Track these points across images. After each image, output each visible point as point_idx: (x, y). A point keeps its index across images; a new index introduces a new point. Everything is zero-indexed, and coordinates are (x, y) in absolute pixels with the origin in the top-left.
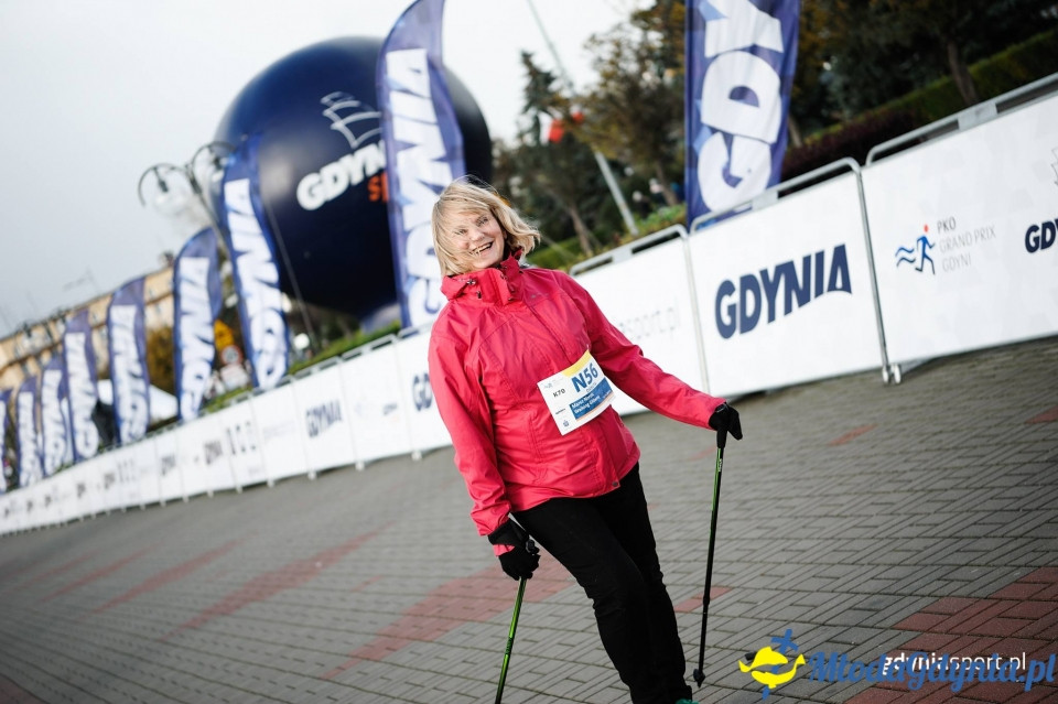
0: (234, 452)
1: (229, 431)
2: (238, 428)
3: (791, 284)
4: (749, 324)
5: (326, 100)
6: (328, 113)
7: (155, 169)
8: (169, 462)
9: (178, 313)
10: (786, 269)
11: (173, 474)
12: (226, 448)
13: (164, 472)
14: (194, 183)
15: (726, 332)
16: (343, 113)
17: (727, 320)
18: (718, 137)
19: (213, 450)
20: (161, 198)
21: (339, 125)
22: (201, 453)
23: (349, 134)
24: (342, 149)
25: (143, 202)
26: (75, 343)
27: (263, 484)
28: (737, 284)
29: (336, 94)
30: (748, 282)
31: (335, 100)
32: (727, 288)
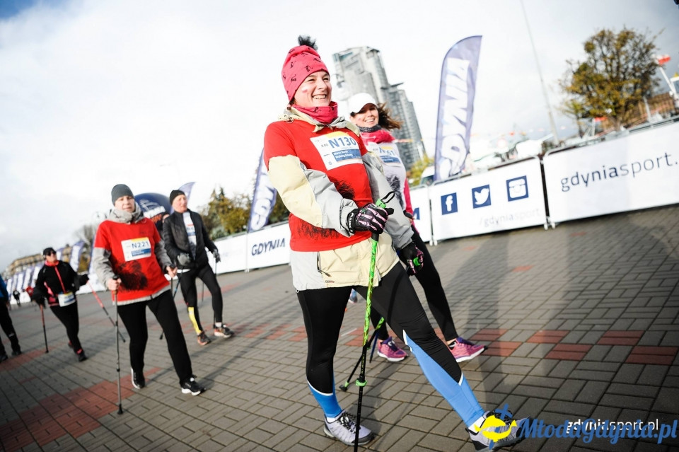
3: (271, 245)
4: (259, 253)
10: (271, 242)
15: (253, 254)
17: (254, 252)
18: (257, 216)
28: (258, 245)
30: (261, 245)
32: (255, 245)
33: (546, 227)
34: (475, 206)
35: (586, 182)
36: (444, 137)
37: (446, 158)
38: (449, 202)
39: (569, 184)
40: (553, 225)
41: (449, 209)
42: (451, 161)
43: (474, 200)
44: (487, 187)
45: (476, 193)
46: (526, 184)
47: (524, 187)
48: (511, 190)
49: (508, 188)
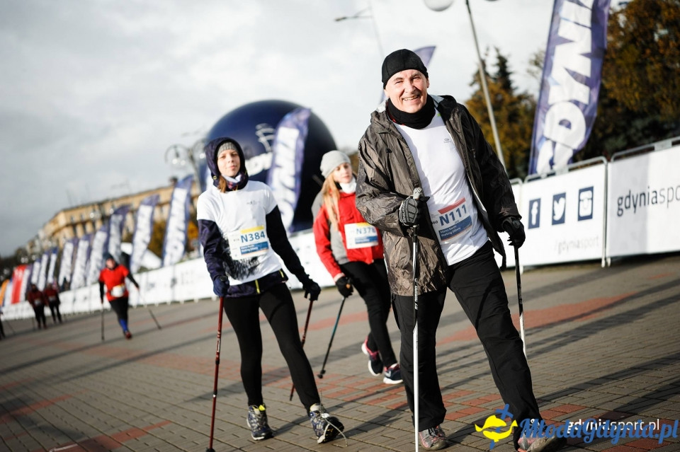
0: (183, 283)
1: (182, 275)
2: (187, 273)
5: (259, 126)
6: (259, 133)
7: (175, 147)
8: (152, 285)
9: (170, 214)
11: (153, 291)
12: (179, 281)
13: (148, 290)
14: (192, 158)
16: (266, 134)
19: (174, 281)
20: (175, 161)
21: (263, 140)
22: (169, 282)
23: (266, 145)
24: (262, 150)
25: (166, 160)
26: (116, 219)
27: (192, 301)
29: (264, 124)
31: (264, 127)
33: (603, 264)
34: (555, 222)
35: (635, 206)
36: (551, 106)
37: (547, 139)
38: (534, 212)
39: (623, 206)
40: (609, 261)
41: (534, 222)
42: (554, 144)
43: (554, 214)
44: (563, 195)
45: (556, 203)
46: (592, 199)
47: (590, 201)
48: (581, 203)
49: (580, 200)
